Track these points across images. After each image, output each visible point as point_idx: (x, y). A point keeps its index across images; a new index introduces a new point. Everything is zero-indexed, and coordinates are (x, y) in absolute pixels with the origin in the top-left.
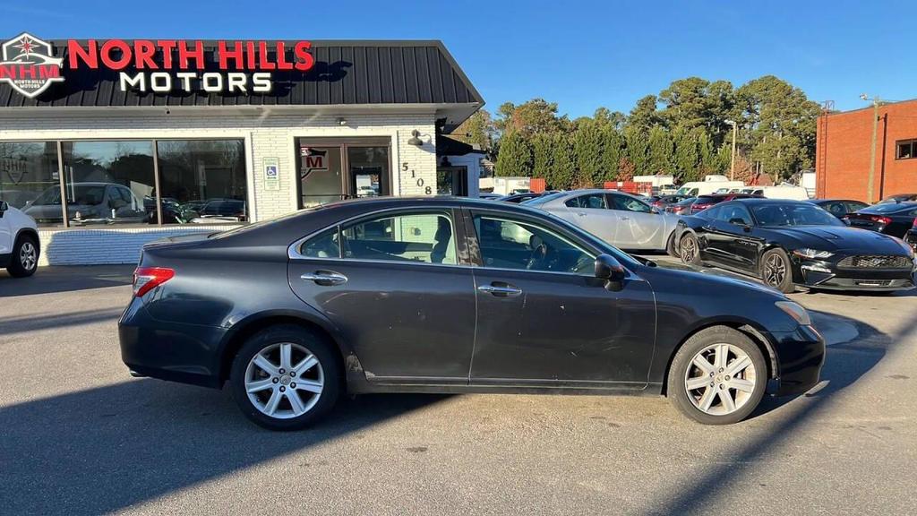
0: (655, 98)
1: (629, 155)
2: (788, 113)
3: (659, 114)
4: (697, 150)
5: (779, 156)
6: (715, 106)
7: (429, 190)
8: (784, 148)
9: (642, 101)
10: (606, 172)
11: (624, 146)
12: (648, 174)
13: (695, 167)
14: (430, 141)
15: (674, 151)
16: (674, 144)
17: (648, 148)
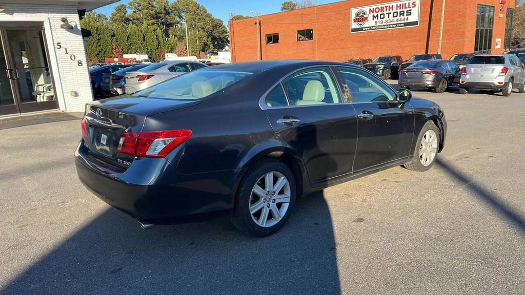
0: (125, 6)
1: (117, 41)
2: (200, 19)
3: (130, 16)
4: (157, 39)
5: (198, 43)
6: (161, 13)
7: (81, 63)
8: (200, 38)
9: (118, 7)
10: (104, 52)
11: (113, 36)
12: (131, 53)
13: (157, 48)
14: (76, 26)
15: (144, 39)
16: (143, 35)
17: (128, 37)
